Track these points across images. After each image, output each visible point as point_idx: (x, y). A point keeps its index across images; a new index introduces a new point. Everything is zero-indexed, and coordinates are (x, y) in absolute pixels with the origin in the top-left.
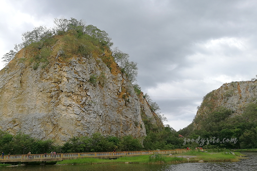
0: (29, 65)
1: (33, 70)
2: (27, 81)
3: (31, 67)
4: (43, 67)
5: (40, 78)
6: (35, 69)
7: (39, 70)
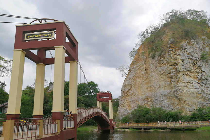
0: (148, 56)
1: (152, 59)
2: (150, 68)
3: (150, 57)
4: (159, 55)
5: (159, 63)
6: (153, 57)
7: (156, 58)
